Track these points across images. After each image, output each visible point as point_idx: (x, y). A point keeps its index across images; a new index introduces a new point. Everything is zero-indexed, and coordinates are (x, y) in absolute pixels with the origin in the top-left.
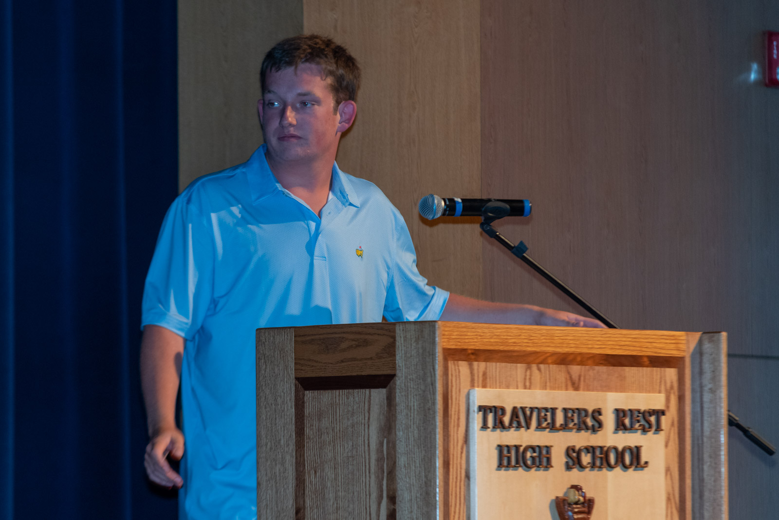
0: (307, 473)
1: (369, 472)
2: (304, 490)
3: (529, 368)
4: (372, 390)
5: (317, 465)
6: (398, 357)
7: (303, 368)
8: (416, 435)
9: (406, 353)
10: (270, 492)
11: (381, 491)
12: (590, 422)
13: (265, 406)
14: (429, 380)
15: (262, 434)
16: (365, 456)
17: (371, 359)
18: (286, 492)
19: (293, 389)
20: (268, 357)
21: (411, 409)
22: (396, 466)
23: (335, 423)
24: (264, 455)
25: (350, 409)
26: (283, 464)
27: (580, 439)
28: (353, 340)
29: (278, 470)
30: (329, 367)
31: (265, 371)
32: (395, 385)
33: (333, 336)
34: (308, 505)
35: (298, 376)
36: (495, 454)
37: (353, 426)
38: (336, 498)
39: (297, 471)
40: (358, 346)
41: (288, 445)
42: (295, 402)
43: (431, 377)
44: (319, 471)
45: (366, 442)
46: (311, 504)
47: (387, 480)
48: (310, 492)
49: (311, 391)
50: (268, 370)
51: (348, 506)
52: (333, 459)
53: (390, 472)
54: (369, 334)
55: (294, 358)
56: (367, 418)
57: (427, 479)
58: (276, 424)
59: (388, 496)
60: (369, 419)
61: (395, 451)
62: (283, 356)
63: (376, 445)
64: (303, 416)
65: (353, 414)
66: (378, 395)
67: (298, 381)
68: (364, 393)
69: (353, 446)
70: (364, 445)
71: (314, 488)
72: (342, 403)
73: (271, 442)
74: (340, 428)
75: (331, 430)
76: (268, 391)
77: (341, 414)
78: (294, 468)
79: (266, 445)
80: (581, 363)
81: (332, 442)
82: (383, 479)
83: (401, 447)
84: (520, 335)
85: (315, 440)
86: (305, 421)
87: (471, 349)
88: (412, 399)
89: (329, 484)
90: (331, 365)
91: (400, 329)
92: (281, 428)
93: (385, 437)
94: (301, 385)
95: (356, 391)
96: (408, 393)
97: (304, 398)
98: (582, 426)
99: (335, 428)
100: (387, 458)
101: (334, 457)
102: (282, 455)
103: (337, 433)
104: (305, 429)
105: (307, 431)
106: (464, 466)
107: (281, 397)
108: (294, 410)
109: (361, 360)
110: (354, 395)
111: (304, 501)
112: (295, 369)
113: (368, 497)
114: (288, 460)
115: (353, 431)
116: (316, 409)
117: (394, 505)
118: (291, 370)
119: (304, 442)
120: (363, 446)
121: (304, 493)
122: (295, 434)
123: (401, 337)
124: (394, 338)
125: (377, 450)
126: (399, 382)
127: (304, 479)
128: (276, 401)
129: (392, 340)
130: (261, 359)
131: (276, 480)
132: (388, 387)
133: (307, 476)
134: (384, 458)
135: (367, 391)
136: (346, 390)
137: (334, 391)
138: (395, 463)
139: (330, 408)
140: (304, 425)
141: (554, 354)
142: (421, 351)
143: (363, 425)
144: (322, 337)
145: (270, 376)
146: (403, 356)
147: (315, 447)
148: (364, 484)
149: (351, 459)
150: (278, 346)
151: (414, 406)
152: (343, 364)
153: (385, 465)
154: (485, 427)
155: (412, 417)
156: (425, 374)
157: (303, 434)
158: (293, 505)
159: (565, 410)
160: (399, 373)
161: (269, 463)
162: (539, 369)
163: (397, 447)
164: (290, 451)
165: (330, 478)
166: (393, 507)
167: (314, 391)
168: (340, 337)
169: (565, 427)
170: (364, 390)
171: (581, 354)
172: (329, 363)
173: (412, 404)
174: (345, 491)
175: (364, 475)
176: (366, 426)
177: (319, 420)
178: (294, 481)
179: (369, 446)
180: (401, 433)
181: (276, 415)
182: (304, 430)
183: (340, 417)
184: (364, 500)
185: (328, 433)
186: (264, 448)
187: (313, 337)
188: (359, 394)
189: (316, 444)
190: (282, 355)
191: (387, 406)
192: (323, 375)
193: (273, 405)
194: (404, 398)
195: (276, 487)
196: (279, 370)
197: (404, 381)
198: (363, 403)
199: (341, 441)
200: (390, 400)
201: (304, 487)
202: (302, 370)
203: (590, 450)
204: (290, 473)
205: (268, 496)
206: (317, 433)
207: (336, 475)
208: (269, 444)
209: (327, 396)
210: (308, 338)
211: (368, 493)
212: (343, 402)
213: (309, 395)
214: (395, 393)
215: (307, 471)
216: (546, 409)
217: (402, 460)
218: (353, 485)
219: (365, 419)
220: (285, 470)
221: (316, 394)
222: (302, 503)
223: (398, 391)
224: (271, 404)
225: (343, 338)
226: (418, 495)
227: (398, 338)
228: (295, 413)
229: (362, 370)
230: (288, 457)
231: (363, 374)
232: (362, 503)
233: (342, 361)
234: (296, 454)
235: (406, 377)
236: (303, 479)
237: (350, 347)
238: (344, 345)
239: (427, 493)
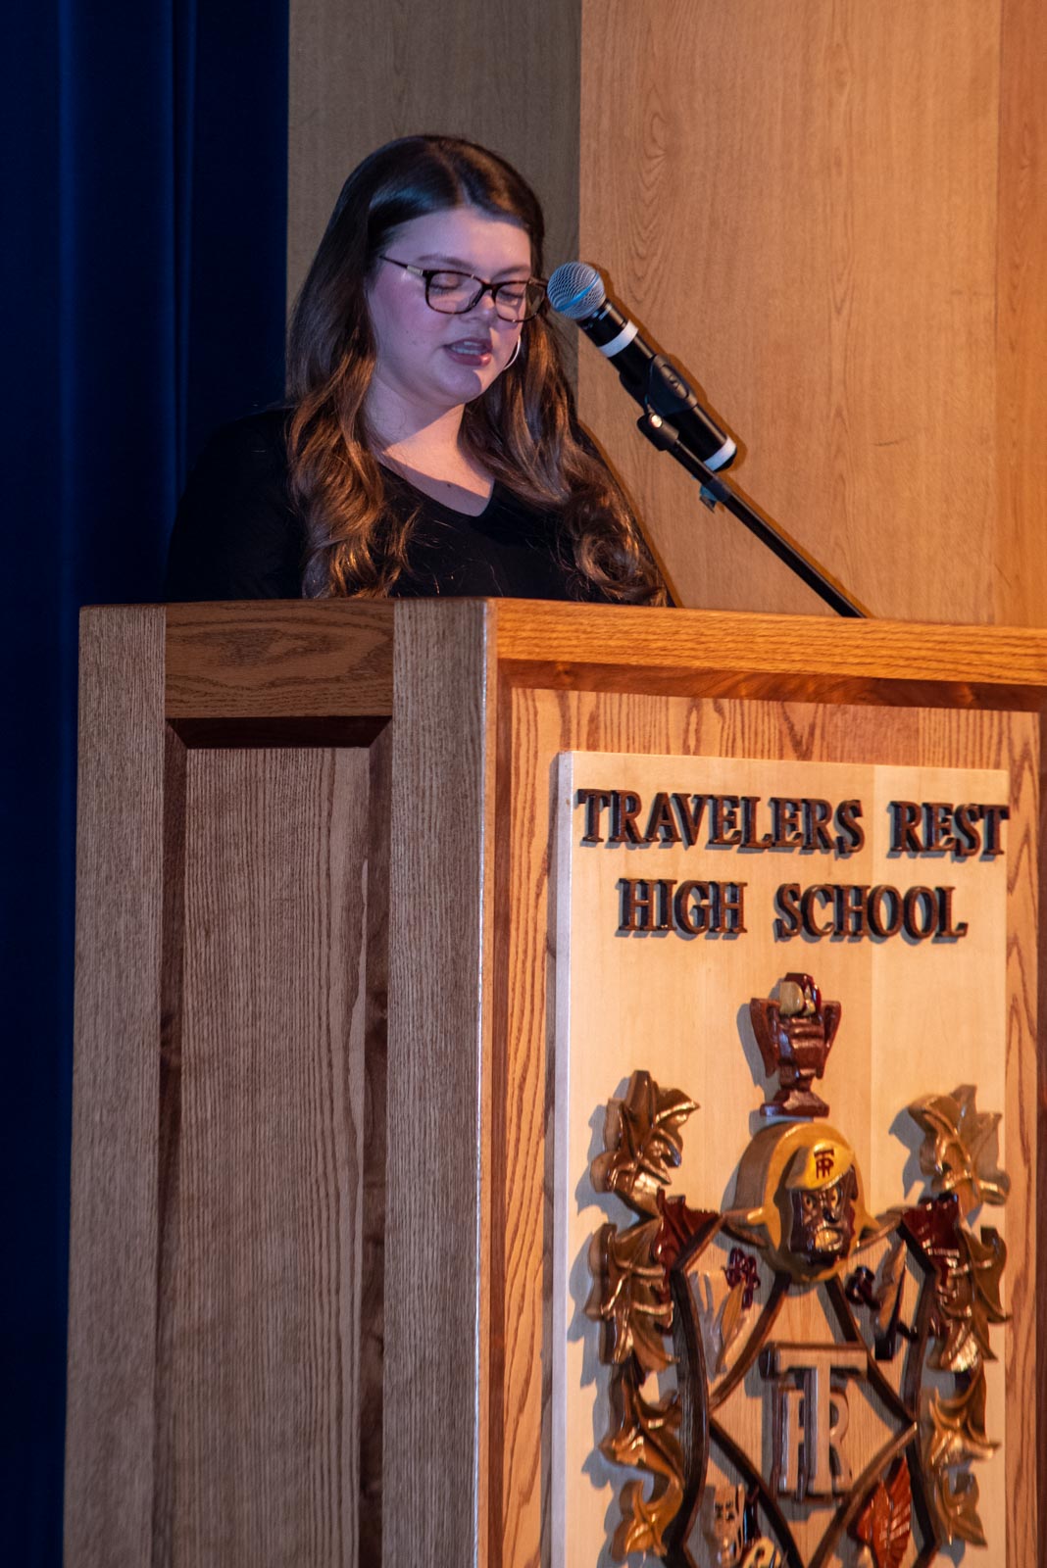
0: (188, 935)
1: (329, 936)
2: (181, 973)
3: (696, 706)
4: (339, 750)
5: (212, 916)
6: (397, 679)
7: (185, 697)
8: (435, 856)
9: (415, 669)
10: (103, 974)
11: (355, 978)
12: (833, 830)
13: (97, 781)
14: (466, 730)
15: (90, 844)
16: (319, 898)
17: (338, 680)
18: (140, 977)
19: (162, 743)
20: (106, 669)
21: (424, 794)
22: (387, 922)
23: (254, 824)
24: (93, 892)
25: (288, 792)
26: (134, 912)
27: (811, 869)
28: (297, 637)
29: (122, 928)
30: (242, 695)
31: (99, 703)
32: (391, 740)
33: (253, 626)
34: (190, 1007)
35: (173, 716)
36: (614, 898)
37: (294, 830)
38: (253, 991)
39: (165, 928)
40: (307, 651)
41: (147, 871)
42: (165, 774)
43: (471, 724)
44: (217, 930)
45: (324, 867)
46: (196, 1004)
47: (368, 954)
48: (194, 978)
49: (200, 751)
50: (105, 700)
51: (280, 1011)
52: (248, 903)
53: (374, 936)
54: (335, 624)
55: (164, 675)
56: (325, 814)
57: (457, 954)
58: (120, 823)
59: (368, 990)
60: (330, 815)
61: (387, 889)
62: (140, 670)
63: (345, 875)
64: (183, 806)
65: (294, 802)
66: (352, 762)
67: (173, 727)
68: (320, 757)
69: (293, 875)
70: (318, 873)
71: (203, 971)
72: (271, 778)
73: (109, 862)
74: (264, 834)
75: (244, 839)
76: (103, 749)
77: (267, 802)
78: (160, 921)
79: (98, 869)
80: (818, 697)
81: (245, 866)
82: (358, 953)
83: (400, 880)
84: (677, 633)
85: (208, 862)
86: (187, 816)
87: (564, 663)
88: (428, 773)
89: (238, 962)
90: (248, 692)
91: (403, 615)
92: (132, 832)
93: (365, 857)
94: (179, 734)
95: (302, 751)
96: (418, 759)
97: (184, 766)
98: (814, 840)
99: (254, 835)
100: (369, 905)
101: (250, 899)
102: (134, 892)
103: (257, 847)
104: (187, 835)
105: (190, 839)
106: (543, 926)
107: (133, 762)
108: (161, 792)
109: (315, 681)
110: (297, 761)
111: (181, 999)
112: (166, 701)
113: (325, 990)
114: (146, 905)
115: (293, 842)
116: (213, 791)
117: (382, 1012)
118: (157, 702)
119: (184, 864)
120: (315, 876)
121: (181, 981)
122: (164, 846)
123: (404, 632)
124: (389, 634)
125: (348, 886)
126: (399, 733)
127: (182, 949)
128: (123, 770)
129: (386, 639)
130: (91, 675)
131: (118, 951)
132: (374, 744)
133: (188, 941)
134: (363, 904)
135: (328, 751)
136: (279, 750)
137: (254, 751)
138: (387, 915)
139: (244, 788)
140: (184, 827)
141: (754, 675)
142: (449, 664)
143: (316, 830)
144: (228, 628)
145: (109, 714)
146: (410, 675)
147: (209, 877)
148: (316, 963)
149: (287, 905)
150: (130, 647)
151: (431, 787)
152: (274, 691)
153: (364, 920)
154: (591, 837)
155: (426, 815)
156: (457, 716)
157: (182, 846)
158: (156, 1008)
159: (777, 803)
160: (398, 715)
161: (103, 909)
162: (719, 710)
163: (392, 878)
164: (152, 885)
165: (240, 947)
166: (381, 1015)
167: (208, 750)
168: (269, 630)
169: (775, 842)
170: (320, 750)
171: (815, 676)
172: (243, 688)
173: (427, 784)
174: (273, 977)
175: (316, 940)
176: (324, 831)
177: (219, 815)
178: (159, 953)
179: (328, 875)
180: (402, 848)
181: (121, 803)
182: (184, 838)
183: (264, 809)
184: (316, 997)
185: (236, 845)
186: (94, 876)
187: (209, 629)
188: (307, 761)
189: (210, 869)
190: (137, 668)
191: (371, 787)
192: (228, 715)
193: (115, 780)
194: (410, 769)
195: (118, 965)
196: (131, 700)
197: (409, 732)
198: (318, 779)
199: (267, 864)
200: (379, 775)
201: (182, 965)
202: (182, 701)
203: (834, 894)
204: (151, 935)
205: (100, 986)
206: (214, 845)
207: (253, 940)
208: (104, 866)
209: (236, 762)
210: (196, 630)
211: (323, 982)
212: (273, 776)
213: (196, 757)
214: (391, 759)
215: (188, 930)
216: (733, 801)
217: (401, 910)
218: (292, 964)
219: (320, 816)
220: (140, 927)
221: (213, 757)
222: (176, 1002)
223: (395, 753)
224: (112, 778)
225: (276, 631)
226: (437, 989)
227: (398, 636)
228: (165, 799)
229: (316, 706)
230: (146, 899)
231: (320, 713)
232: (311, 1004)
233: (273, 684)
234: (165, 892)
235: (415, 723)
236: (179, 947)
237: (292, 653)
238: (276, 649)
239: (457, 986)
